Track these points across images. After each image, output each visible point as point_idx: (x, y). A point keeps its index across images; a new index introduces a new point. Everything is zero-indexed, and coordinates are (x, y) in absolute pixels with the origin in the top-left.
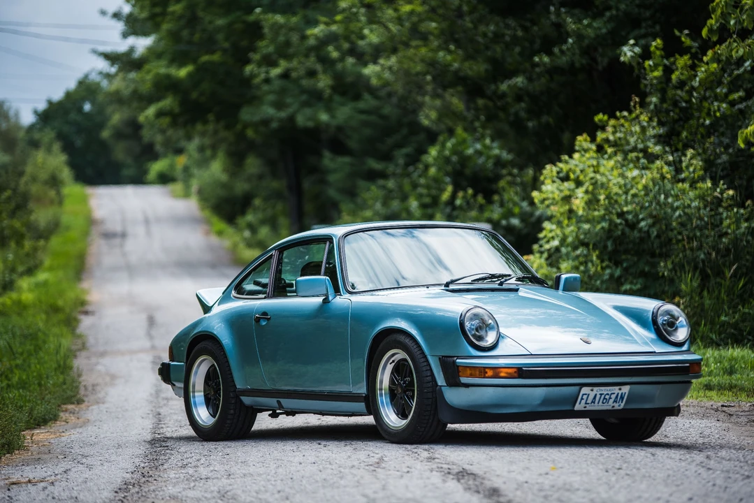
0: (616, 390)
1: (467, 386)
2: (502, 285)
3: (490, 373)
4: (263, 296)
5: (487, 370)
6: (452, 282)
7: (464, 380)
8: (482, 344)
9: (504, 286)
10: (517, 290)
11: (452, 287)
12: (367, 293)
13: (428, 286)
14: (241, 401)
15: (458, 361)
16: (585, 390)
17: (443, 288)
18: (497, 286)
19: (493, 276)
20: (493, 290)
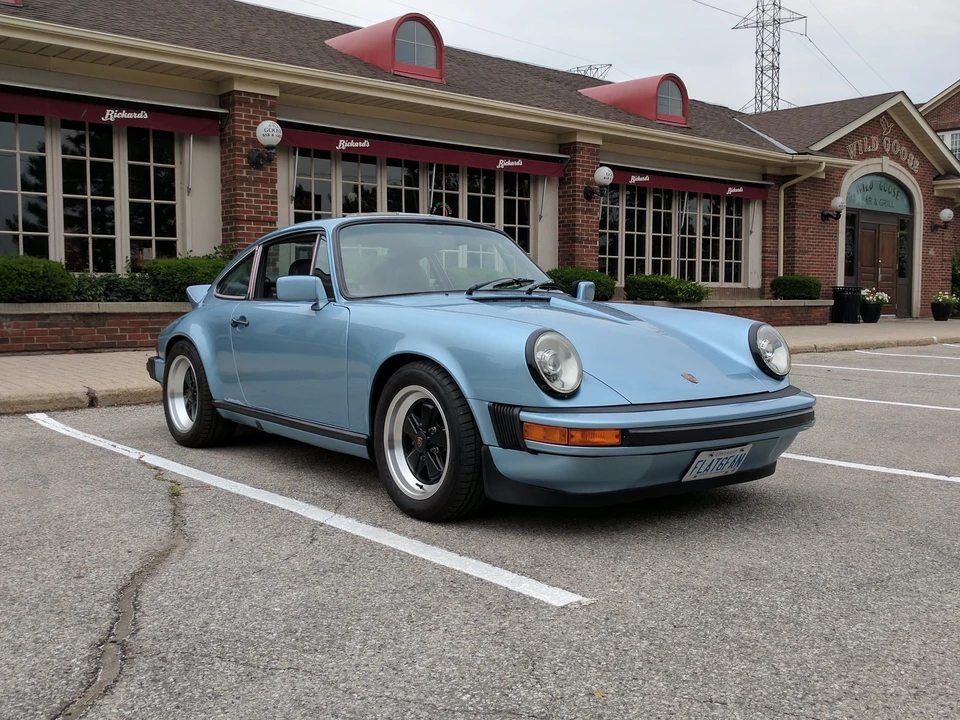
0: (737, 452)
1: (535, 452)
2: (530, 294)
3: (578, 436)
4: (243, 297)
5: (573, 433)
6: (477, 289)
7: (530, 444)
8: (556, 386)
9: (533, 295)
10: (548, 300)
11: (476, 295)
12: (369, 300)
13: (447, 293)
14: (218, 414)
15: (522, 414)
16: (703, 456)
17: (465, 295)
18: (525, 295)
19: (518, 282)
20: (523, 299)
